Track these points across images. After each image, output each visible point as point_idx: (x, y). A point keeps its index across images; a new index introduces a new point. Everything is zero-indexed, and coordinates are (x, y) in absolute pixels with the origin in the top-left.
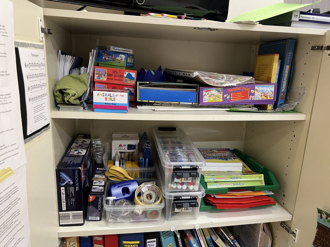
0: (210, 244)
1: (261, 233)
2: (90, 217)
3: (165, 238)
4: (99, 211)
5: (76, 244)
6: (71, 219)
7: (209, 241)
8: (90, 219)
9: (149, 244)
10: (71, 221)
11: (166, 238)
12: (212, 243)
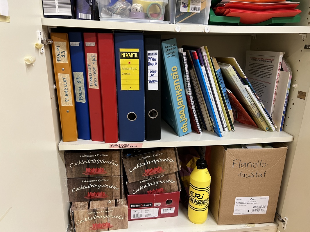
0: (220, 78)
1: (278, 74)
2: (80, 14)
3: (168, 57)
4: (90, 5)
5: (66, 52)
6: (56, 8)
7: (218, 75)
8: (80, 18)
9: (150, 56)
10: (57, 12)
11: (170, 57)
12: (222, 78)
